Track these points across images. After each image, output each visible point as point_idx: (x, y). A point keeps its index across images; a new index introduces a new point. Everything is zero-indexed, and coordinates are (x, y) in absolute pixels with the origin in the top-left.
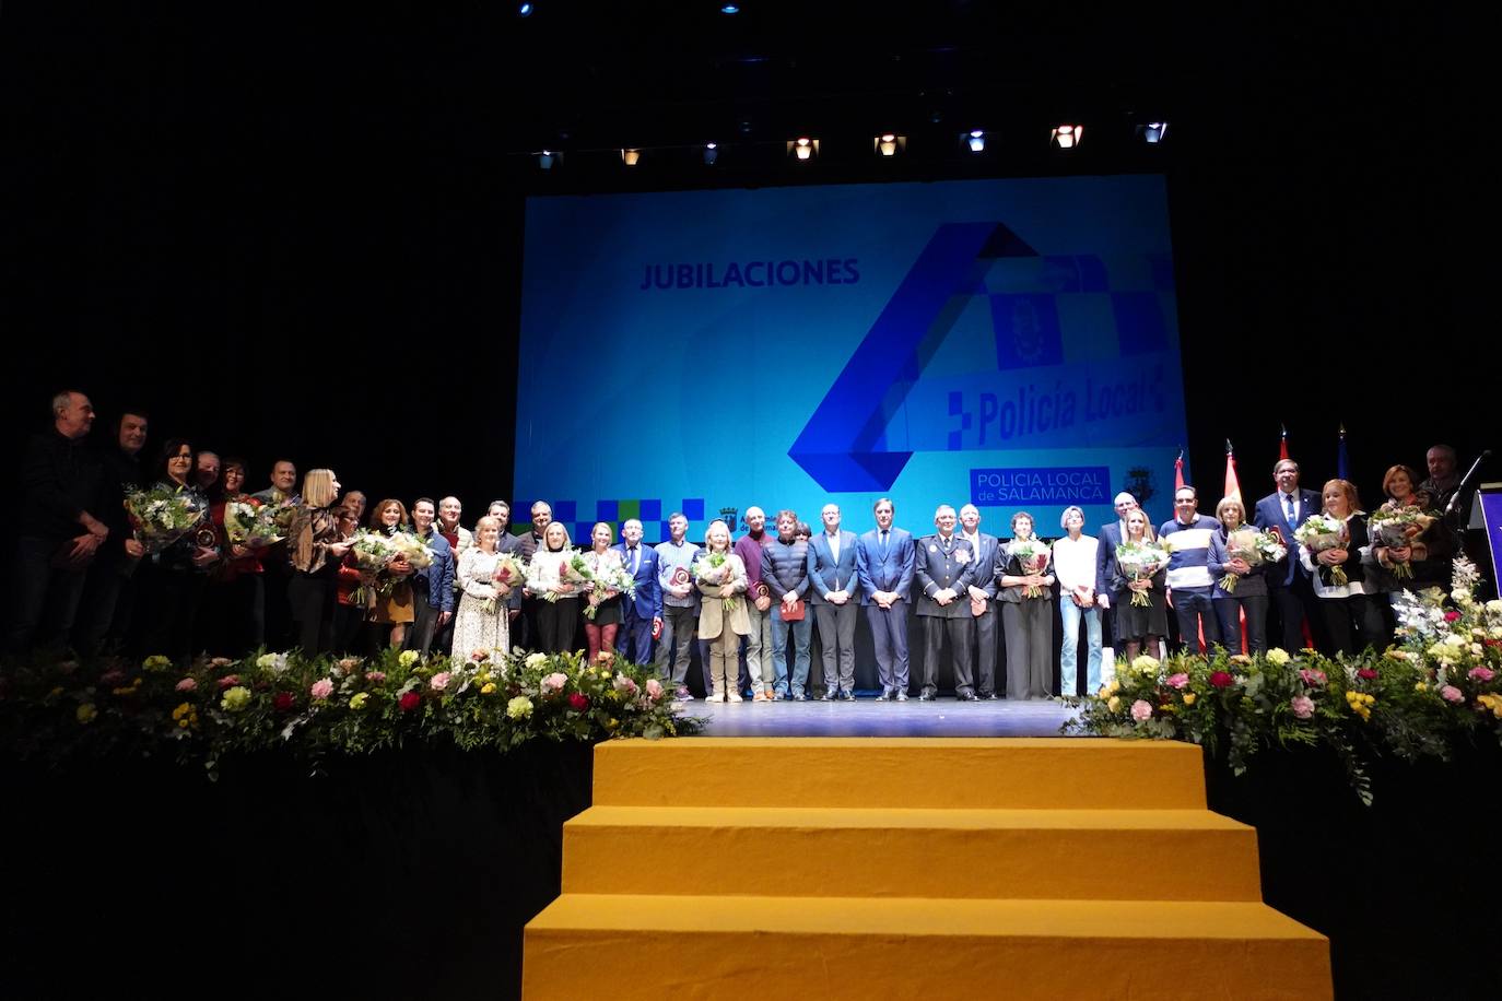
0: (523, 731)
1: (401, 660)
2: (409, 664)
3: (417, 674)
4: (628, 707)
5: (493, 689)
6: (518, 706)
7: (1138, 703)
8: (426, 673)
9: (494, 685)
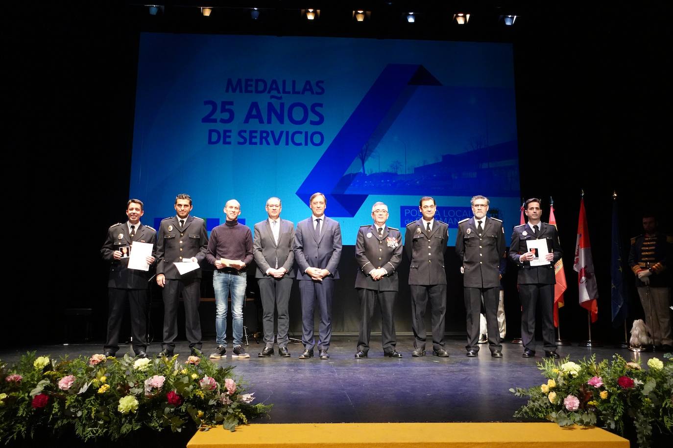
0: (130, 423)
1: (35, 365)
2: (41, 367)
3: (48, 376)
4: (212, 402)
5: (108, 389)
6: (127, 403)
7: (570, 397)
8: (55, 375)
9: (108, 386)
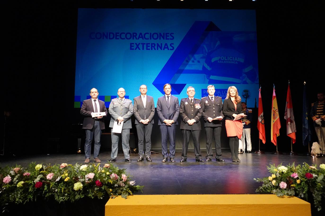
0: (79, 194)
1: (36, 168)
2: (39, 169)
3: (42, 173)
4: (116, 185)
5: (69, 179)
6: (78, 186)
7: (282, 182)
8: (45, 173)
9: (69, 178)
